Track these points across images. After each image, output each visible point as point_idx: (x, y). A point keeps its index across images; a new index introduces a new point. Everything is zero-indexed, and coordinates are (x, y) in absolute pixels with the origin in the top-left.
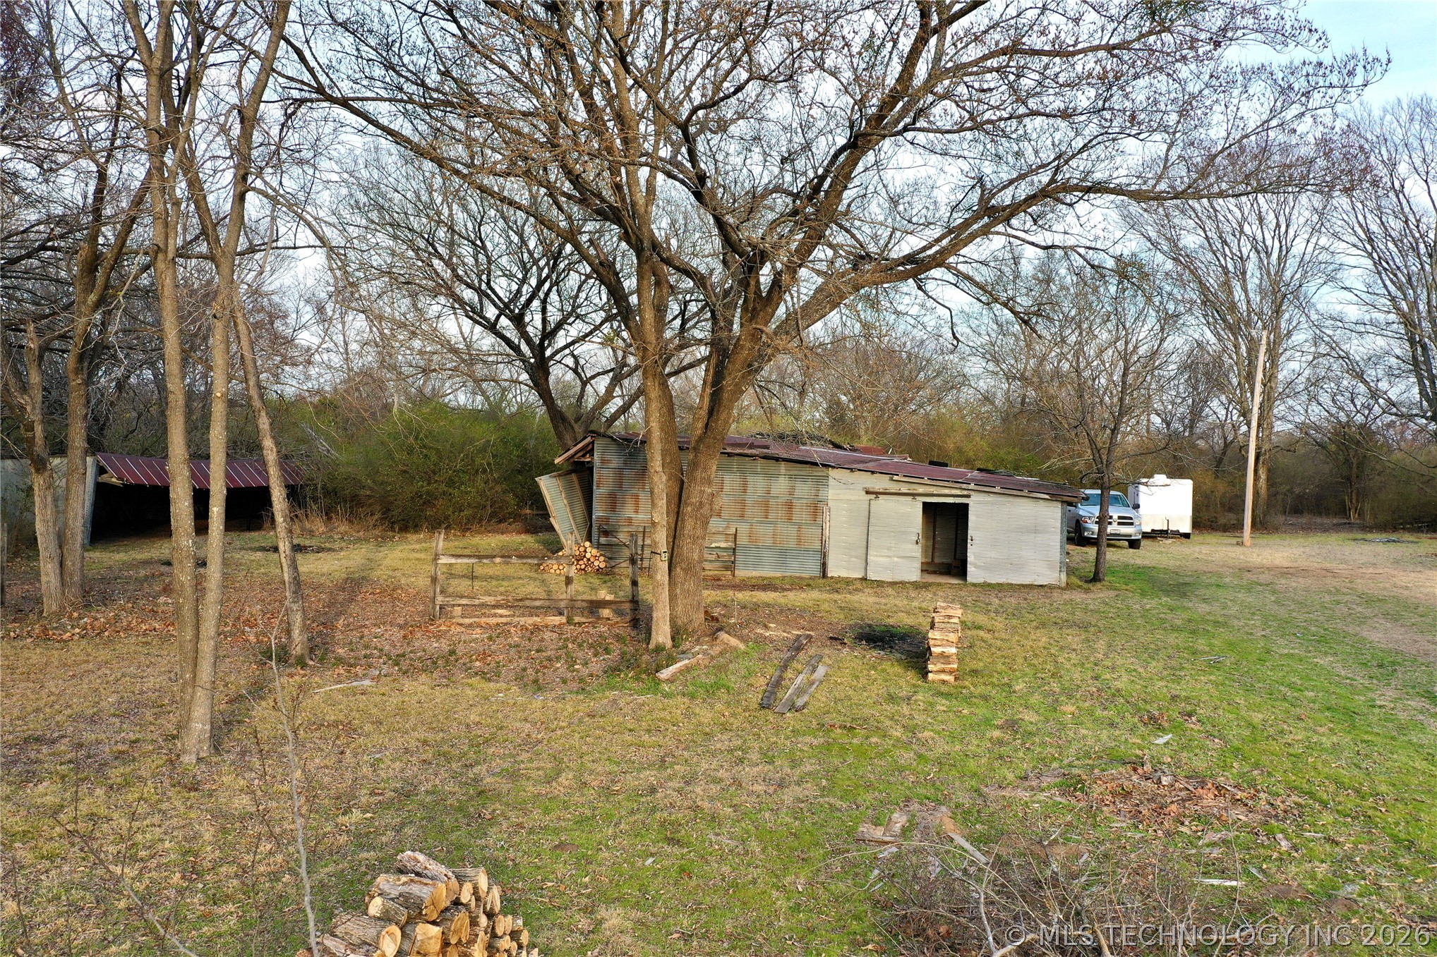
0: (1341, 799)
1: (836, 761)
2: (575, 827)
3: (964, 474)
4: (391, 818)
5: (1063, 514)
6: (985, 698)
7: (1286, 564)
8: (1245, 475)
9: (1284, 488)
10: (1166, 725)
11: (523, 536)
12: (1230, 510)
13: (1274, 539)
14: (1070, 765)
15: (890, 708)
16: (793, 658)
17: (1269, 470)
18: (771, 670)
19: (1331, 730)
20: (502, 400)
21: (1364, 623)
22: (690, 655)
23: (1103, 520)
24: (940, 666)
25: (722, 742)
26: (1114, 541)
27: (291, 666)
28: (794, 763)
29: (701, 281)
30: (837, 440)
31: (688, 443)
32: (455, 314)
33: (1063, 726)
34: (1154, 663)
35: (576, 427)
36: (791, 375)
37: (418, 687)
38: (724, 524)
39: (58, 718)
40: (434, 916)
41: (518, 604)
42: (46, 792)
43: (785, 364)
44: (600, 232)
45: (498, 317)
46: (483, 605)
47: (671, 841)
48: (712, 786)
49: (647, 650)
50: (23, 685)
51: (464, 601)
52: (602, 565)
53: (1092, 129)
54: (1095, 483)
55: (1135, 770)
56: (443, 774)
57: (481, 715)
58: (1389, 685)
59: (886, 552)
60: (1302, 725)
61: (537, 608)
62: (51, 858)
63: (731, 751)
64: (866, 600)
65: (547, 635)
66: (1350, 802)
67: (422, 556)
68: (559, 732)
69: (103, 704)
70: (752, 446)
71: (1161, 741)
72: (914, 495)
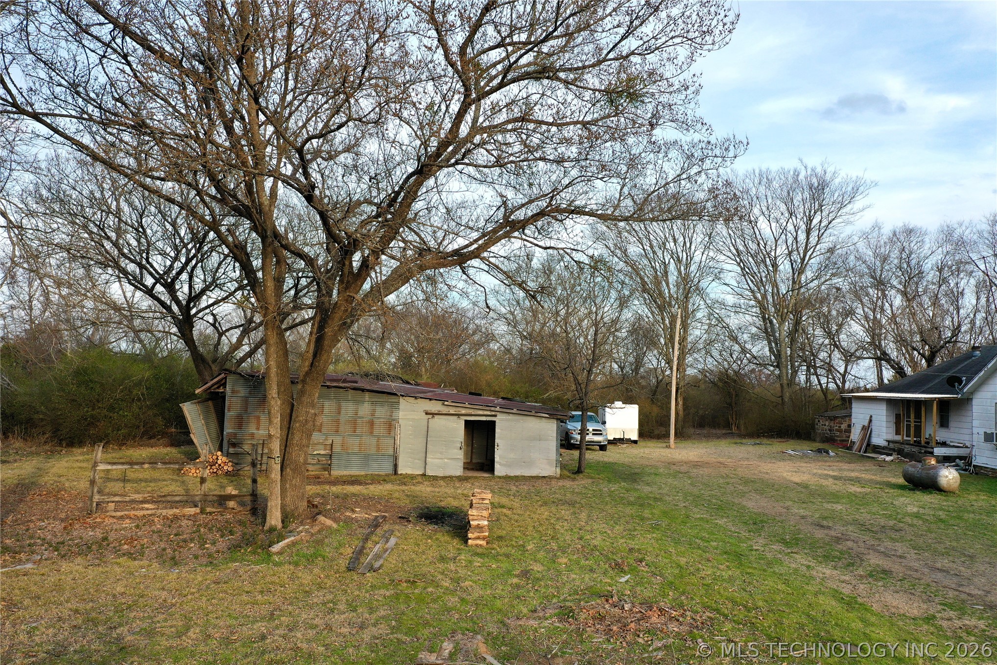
0: (735, 612)
1: (403, 607)
3: (493, 401)
5: (558, 427)
6: (507, 556)
7: (696, 460)
8: (670, 403)
9: (693, 411)
10: (626, 568)
11: (169, 449)
12: (661, 425)
13: (688, 444)
14: (565, 600)
15: (441, 566)
16: (372, 533)
17: (684, 399)
18: (357, 542)
19: (728, 567)
20: (155, 348)
21: (744, 496)
22: (296, 534)
23: (583, 432)
24: (476, 535)
25: (317, 597)
26: (590, 445)
28: (372, 610)
29: (310, 262)
30: (405, 377)
31: (297, 378)
32: (120, 281)
33: (559, 573)
34: (618, 527)
35: (213, 367)
36: (374, 331)
37: (73, 568)
38: (324, 437)
41: (162, 500)
43: (368, 322)
44: (236, 225)
45: (154, 285)
46: (133, 501)
48: (309, 631)
49: (263, 531)
51: (117, 499)
52: (230, 469)
53: (574, 173)
54: (578, 407)
55: (607, 601)
56: (91, 636)
57: (126, 586)
58: (760, 535)
59: (439, 455)
60: (710, 564)
61: (177, 502)
63: (324, 604)
64: (425, 490)
65: (184, 523)
66: (741, 615)
67: (84, 465)
68: (190, 597)
70: (345, 381)
71: (623, 580)
72: (459, 415)
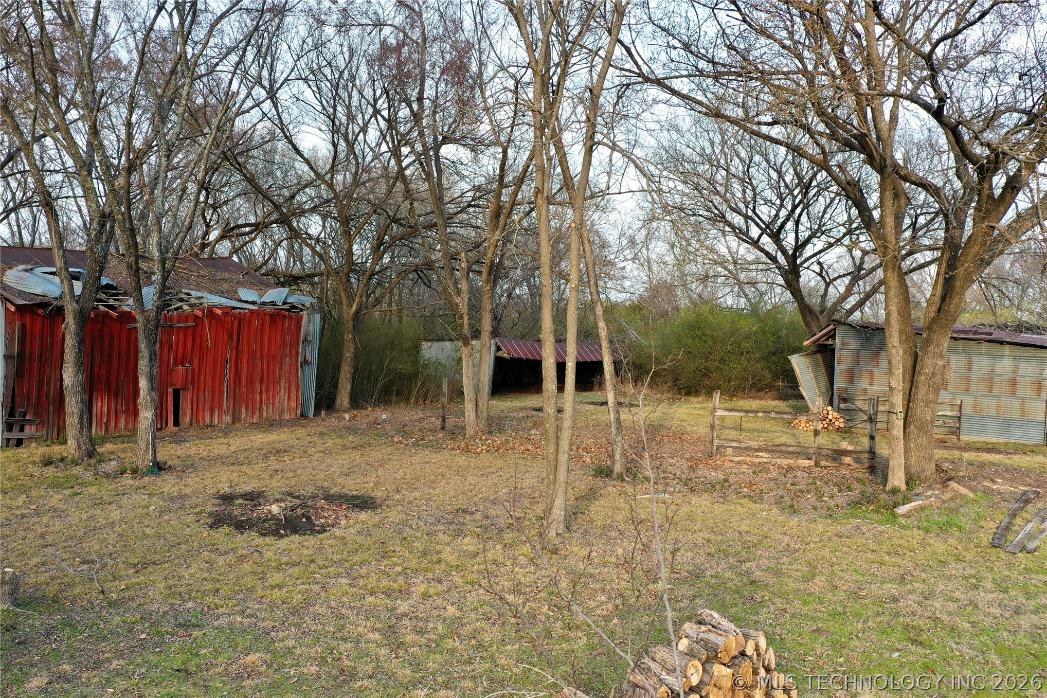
2: (829, 618)
4: (686, 591)
11: (777, 402)
16: (1022, 509)
18: (1001, 517)
20: (760, 302)
22: (924, 498)
25: (955, 569)
27: (614, 479)
28: (1028, 596)
29: (935, 191)
35: (821, 317)
37: (702, 503)
38: (950, 396)
39: (475, 499)
40: (726, 660)
41: (775, 450)
42: (469, 543)
45: (760, 236)
46: (748, 448)
47: (914, 641)
48: (949, 603)
49: (884, 491)
50: (455, 478)
51: (734, 444)
52: (842, 425)
56: (723, 565)
57: (750, 526)
61: (793, 453)
62: (472, 583)
63: (965, 578)
65: (799, 474)
67: (702, 412)
68: (812, 545)
69: (500, 493)
70: (975, 333)
